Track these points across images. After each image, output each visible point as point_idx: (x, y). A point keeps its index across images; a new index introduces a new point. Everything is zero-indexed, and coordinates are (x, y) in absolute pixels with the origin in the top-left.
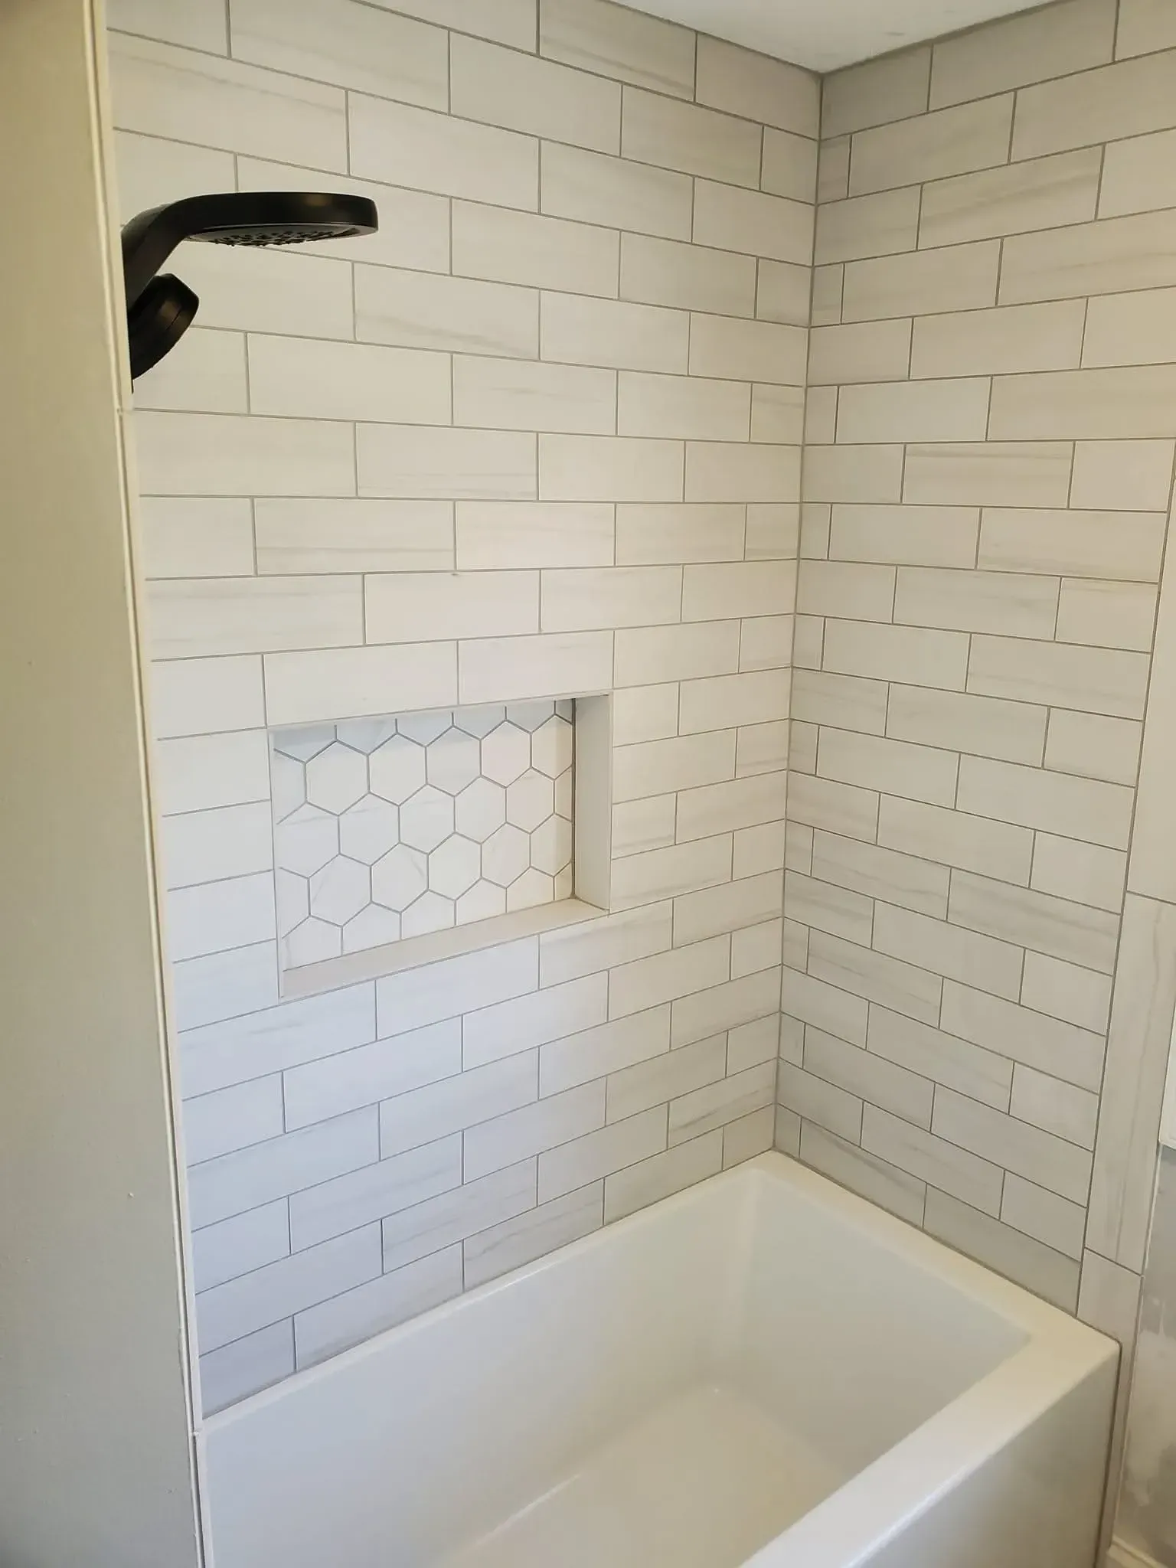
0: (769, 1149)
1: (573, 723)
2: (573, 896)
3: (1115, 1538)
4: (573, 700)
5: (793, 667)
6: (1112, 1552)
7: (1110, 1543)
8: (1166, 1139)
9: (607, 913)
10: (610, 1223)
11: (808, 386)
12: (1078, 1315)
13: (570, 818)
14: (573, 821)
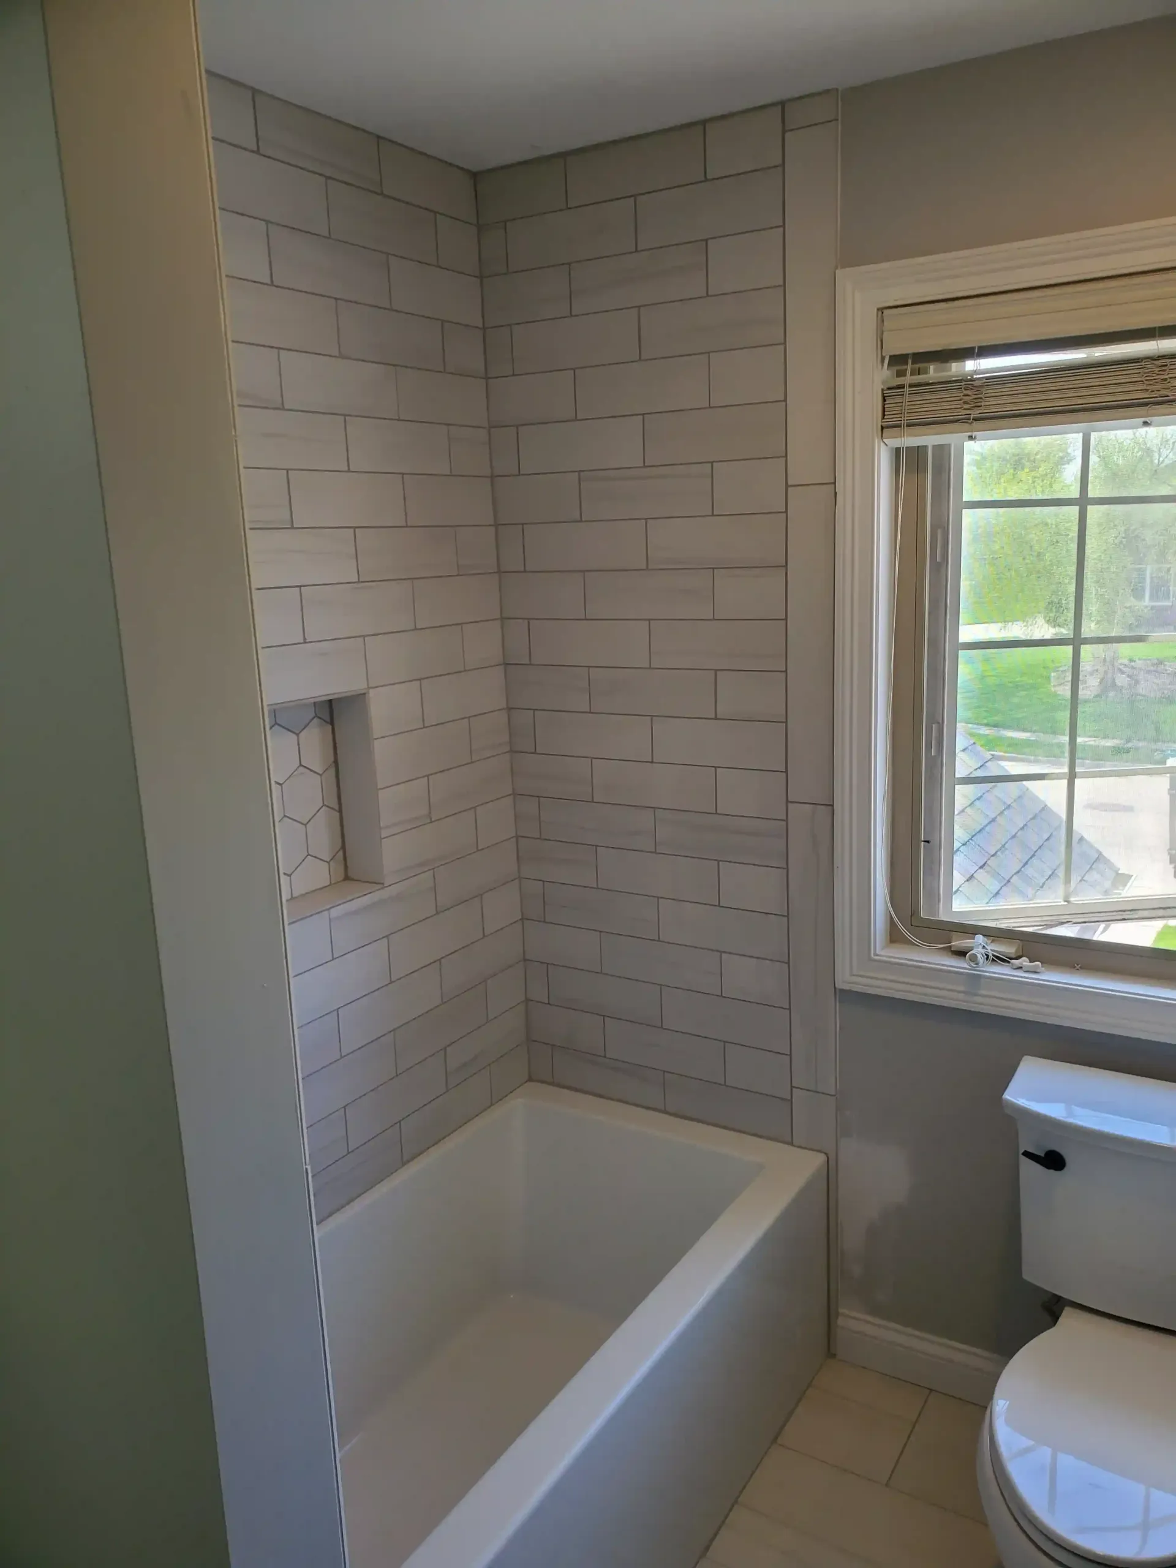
0: (527, 1081)
1: (332, 723)
2: (347, 878)
3: (841, 1310)
4: (330, 701)
5: (506, 664)
6: (841, 1321)
7: (837, 1314)
8: (840, 985)
9: (381, 886)
10: (408, 1161)
11: (490, 427)
12: (794, 1141)
13: (337, 807)
14: (340, 811)
